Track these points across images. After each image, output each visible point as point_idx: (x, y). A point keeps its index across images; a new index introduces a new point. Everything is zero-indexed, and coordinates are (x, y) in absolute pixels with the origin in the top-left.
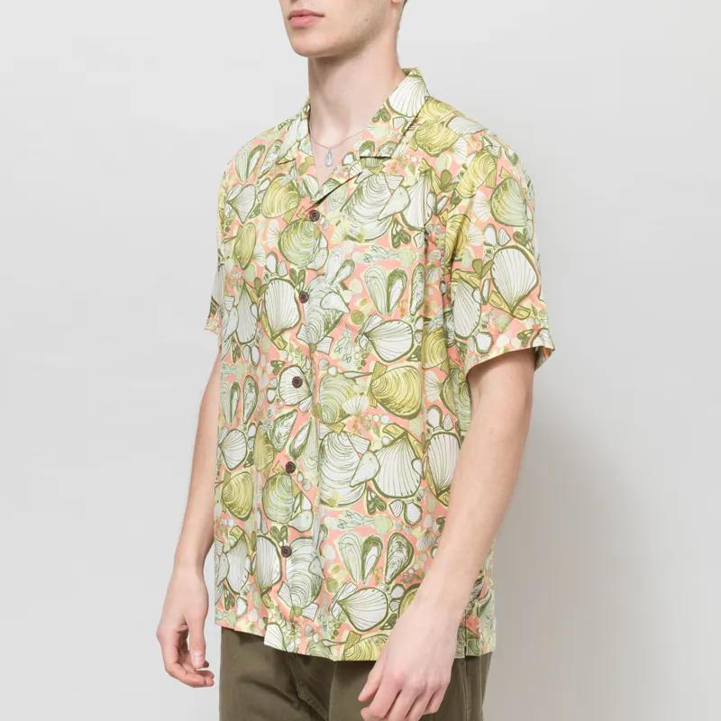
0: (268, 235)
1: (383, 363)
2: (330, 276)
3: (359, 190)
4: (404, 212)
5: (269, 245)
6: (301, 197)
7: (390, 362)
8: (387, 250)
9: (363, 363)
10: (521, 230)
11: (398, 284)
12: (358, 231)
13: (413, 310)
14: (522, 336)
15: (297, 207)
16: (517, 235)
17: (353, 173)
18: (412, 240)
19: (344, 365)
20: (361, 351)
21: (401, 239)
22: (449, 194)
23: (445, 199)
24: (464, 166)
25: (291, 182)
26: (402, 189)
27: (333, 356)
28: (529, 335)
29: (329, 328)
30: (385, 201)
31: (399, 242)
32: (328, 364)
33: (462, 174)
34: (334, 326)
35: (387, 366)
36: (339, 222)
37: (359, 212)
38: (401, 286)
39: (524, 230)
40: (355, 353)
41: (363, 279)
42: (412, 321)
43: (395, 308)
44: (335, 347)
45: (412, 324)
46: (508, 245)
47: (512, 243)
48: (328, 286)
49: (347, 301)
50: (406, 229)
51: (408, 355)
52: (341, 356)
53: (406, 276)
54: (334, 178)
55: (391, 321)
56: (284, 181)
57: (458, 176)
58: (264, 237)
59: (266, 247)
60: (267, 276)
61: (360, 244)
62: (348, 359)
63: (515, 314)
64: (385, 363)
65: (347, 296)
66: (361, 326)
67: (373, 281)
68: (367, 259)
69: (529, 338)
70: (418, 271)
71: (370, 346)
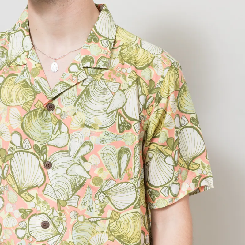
0: (11, 119)
1: (118, 211)
2: (73, 153)
3: (87, 91)
5: (12, 126)
6: (36, 93)
8: (116, 134)
9: (102, 211)
10: (194, 116)
11: (125, 157)
12: (93, 121)
13: (136, 174)
14: (195, 181)
15: (34, 100)
16: (192, 119)
17: (80, 79)
18: (133, 127)
19: (89, 214)
20: (100, 203)
21: (125, 126)
22: (154, 96)
23: (151, 99)
24: (162, 77)
25: (25, 81)
26: (120, 92)
27: (81, 208)
28: (198, 179)
29: (75, 189)
30: (110, 100)
31: (123, 128)
34: (79, 188)
36: (75, 114)
38: (127, 159)
39: (196, 116)
40: (96, 205)
44: (81, 202)
46: (187, 125)
47: (190, 124)
48: (72, 159)
49: (88, 170)
50: (127, 120)
52: (86, 208)
53: (129, 151)
54: (65, 81)
55: (122, 183)
56: (18, 79)
57: (159, 83)
58: (7, 119)
59: (10, 127)
60: (12, 148)
61: (95, 131)
62: (91, 209)
63: (190, 168)
64: (119, 211)
66: (100, 187)
67: (108, 157)
68: (102, 141)
69: (198, 181)
71: (106, 199)
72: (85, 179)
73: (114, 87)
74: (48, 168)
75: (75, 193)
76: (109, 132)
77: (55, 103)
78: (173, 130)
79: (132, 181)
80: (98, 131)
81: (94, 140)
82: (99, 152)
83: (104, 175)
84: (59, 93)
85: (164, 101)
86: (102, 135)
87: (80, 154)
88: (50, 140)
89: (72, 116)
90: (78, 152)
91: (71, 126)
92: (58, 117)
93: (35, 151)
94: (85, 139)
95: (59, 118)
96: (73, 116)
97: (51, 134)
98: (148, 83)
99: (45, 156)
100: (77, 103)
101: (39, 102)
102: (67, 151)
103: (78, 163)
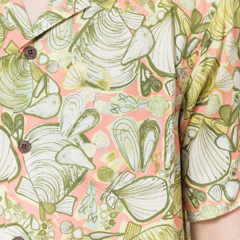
2: (66, 127)
4: (150, 55)
7: (143, 221)
8: (136, 98)
9: (112, 223)
11: (150, 136)
12: (100, 76)
13: (168, 164)
22: (200, 36)
23: (196, 41)
27: (77, 217)
29: (70, 186)
31: (149, 89)
32: (72, 227)
33: (212, 13)
35: (141, 226)
36: (71, 64)
37: (94, 53)
41: (111, 132)
42: (167, 176)
43: (149, 164)
44: (79, 207)
45: (167, 180)
50: (155, 75)
51: (164, 214)
52: (86, 216)
55: (145, 178)
61: (103, 92)
64: (139, 223)
65: (90, 149)
66: (109, 183)
67: (124, 135)
68: (114, 109)
70: (171, 122)
71: (119, 204)
72: (86, 171)
73: (134, 21)
74: (24, 152)
75: (69, 192)
76: (126, 95)
77: (38, 46)
78: (230, 93)
79: (162, 175)
80: (107, 92)
81: (101, 107)
82: (109, 128)
83: (116, 165)
84: (45, 29)
85: (215, 45)
86: (115, 100)
87: (78, 130)
88: (29, 106)
89: (66, 69)
90: (75, 126)
91: (64, 84)
92: (43, 68)
93: (5, 123)
94: (87, 105)
95: (45, 71)
96: (68, 67)
97: (30, 95)
98: (190, 15)
99: (20, 131)
100: (74, 47)
101: (11, 44)
102: (58, 125)
103: (75, 143)
